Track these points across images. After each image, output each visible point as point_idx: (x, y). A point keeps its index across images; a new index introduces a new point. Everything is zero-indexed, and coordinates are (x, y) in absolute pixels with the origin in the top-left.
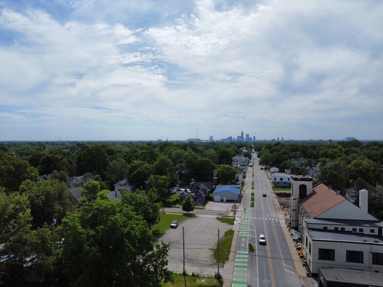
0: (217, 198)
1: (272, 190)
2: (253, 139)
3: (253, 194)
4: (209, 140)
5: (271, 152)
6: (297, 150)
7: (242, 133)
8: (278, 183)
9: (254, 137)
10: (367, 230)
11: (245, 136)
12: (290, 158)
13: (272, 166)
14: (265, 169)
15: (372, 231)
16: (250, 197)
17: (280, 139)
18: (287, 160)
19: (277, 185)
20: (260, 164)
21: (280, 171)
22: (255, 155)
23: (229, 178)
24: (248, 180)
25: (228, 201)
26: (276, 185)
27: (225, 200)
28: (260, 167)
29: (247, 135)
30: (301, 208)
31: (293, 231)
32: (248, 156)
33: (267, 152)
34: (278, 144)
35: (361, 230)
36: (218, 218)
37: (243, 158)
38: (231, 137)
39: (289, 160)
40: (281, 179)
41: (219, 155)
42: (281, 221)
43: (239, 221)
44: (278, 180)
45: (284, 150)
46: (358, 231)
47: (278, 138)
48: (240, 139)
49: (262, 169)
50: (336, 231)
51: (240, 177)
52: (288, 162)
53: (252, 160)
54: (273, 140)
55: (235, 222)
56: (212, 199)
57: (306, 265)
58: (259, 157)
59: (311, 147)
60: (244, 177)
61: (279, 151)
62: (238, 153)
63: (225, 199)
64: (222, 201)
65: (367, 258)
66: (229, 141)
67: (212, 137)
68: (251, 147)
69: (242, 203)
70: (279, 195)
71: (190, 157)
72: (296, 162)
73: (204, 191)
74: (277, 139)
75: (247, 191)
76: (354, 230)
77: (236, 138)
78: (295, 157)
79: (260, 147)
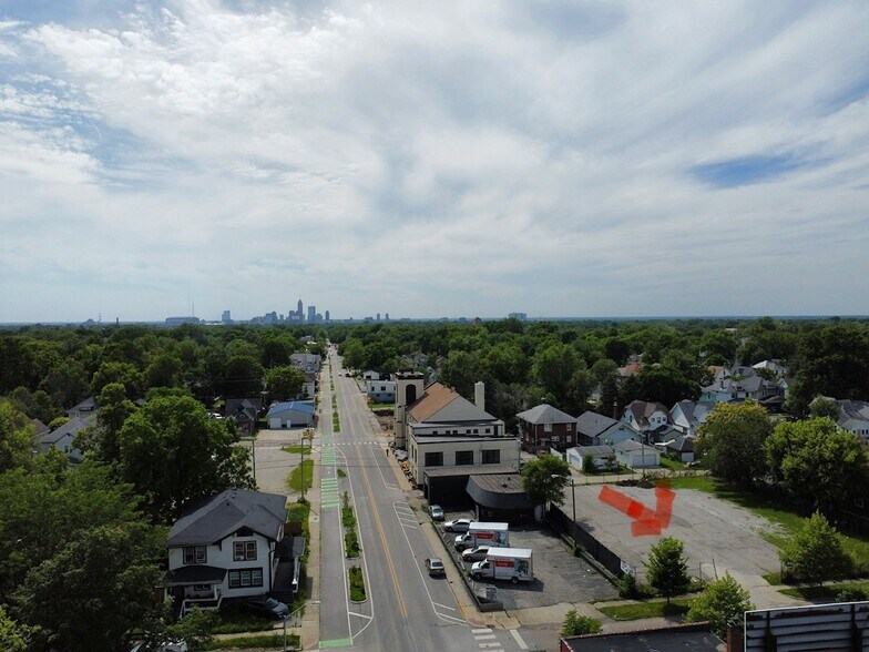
0: (274, 422)
1: (367, 408)
2: (324, 318)
3: (336, 415)
4: (221, 319)
5: (365, 343)
6: (412, 338)
7: (300, 304)
8: (378, 395)
9: (327, 313)
10: (482, 431)
11: (305, 312)
12: (400, 354)
13: (367, 369)
14: (355, 376)
15: (488, 431)
16: (332, 418)
17: (383, 317)
18: (392, 356)
19: (376, 398)
20: (344, 368)
21: (382, 379)
22: (332, 351)
23: (291, 389)
24: (324, 395)
25: (295, 426)
26: (375, 400)
27: (289, 426)
28: (344, 372)
29: (312, 309)
30: (408, 416)
31: (398, 452)
32: (319, 352)
33: (355, 344)
34: (378, 327)
35: (476, 431)
36: (283, 449)
37: (311, 358)
38: (274, 313)
39: (397, 357)
40: (383, 389)
41: (263, 351)
42: (381, 445)
43: (319, 449)
44: (378, 390)
45: (389, 338)
46: (472, 433)
47: (378, 315)
48: (293, 318)
49: (348, 376)
50: (448, 434)
51: (311, 388)
52: (395, 361)
53: (327, 361)
54: (368, 320)
55: (312, 451)
56: (266, 426)
57: (411, 480)
58: (340, 353)
59: (439, 333)
60: (316, 390)
61: (379, 341)
62: (299, 347)
63: (289, 423)
64: (284, 427)
65: (478, 457)
66: (269, 321)
67: (227, 313)
68: (323, 335)
69: (319, 428)
70: (380, 414)
71: (214, 353)
72: (409, 360)
73: (252, 411)
74: (375, 318)
75: (325, 412)
76: (469, 431)
77: (286, 315)
78: (408, 352)
79: (341, 334)
